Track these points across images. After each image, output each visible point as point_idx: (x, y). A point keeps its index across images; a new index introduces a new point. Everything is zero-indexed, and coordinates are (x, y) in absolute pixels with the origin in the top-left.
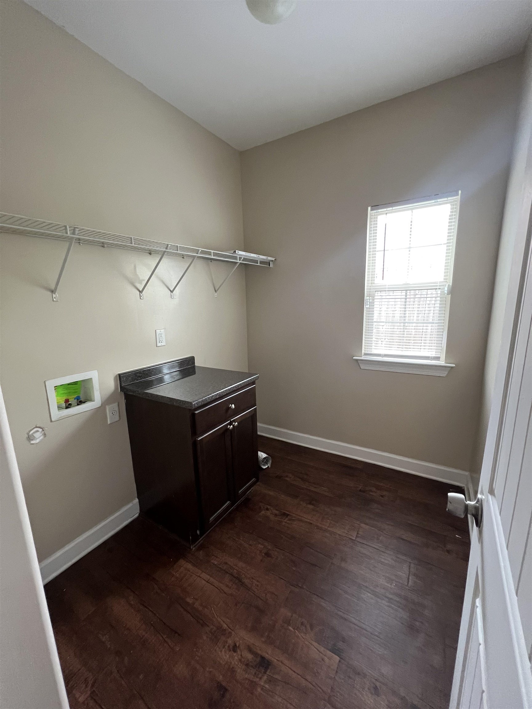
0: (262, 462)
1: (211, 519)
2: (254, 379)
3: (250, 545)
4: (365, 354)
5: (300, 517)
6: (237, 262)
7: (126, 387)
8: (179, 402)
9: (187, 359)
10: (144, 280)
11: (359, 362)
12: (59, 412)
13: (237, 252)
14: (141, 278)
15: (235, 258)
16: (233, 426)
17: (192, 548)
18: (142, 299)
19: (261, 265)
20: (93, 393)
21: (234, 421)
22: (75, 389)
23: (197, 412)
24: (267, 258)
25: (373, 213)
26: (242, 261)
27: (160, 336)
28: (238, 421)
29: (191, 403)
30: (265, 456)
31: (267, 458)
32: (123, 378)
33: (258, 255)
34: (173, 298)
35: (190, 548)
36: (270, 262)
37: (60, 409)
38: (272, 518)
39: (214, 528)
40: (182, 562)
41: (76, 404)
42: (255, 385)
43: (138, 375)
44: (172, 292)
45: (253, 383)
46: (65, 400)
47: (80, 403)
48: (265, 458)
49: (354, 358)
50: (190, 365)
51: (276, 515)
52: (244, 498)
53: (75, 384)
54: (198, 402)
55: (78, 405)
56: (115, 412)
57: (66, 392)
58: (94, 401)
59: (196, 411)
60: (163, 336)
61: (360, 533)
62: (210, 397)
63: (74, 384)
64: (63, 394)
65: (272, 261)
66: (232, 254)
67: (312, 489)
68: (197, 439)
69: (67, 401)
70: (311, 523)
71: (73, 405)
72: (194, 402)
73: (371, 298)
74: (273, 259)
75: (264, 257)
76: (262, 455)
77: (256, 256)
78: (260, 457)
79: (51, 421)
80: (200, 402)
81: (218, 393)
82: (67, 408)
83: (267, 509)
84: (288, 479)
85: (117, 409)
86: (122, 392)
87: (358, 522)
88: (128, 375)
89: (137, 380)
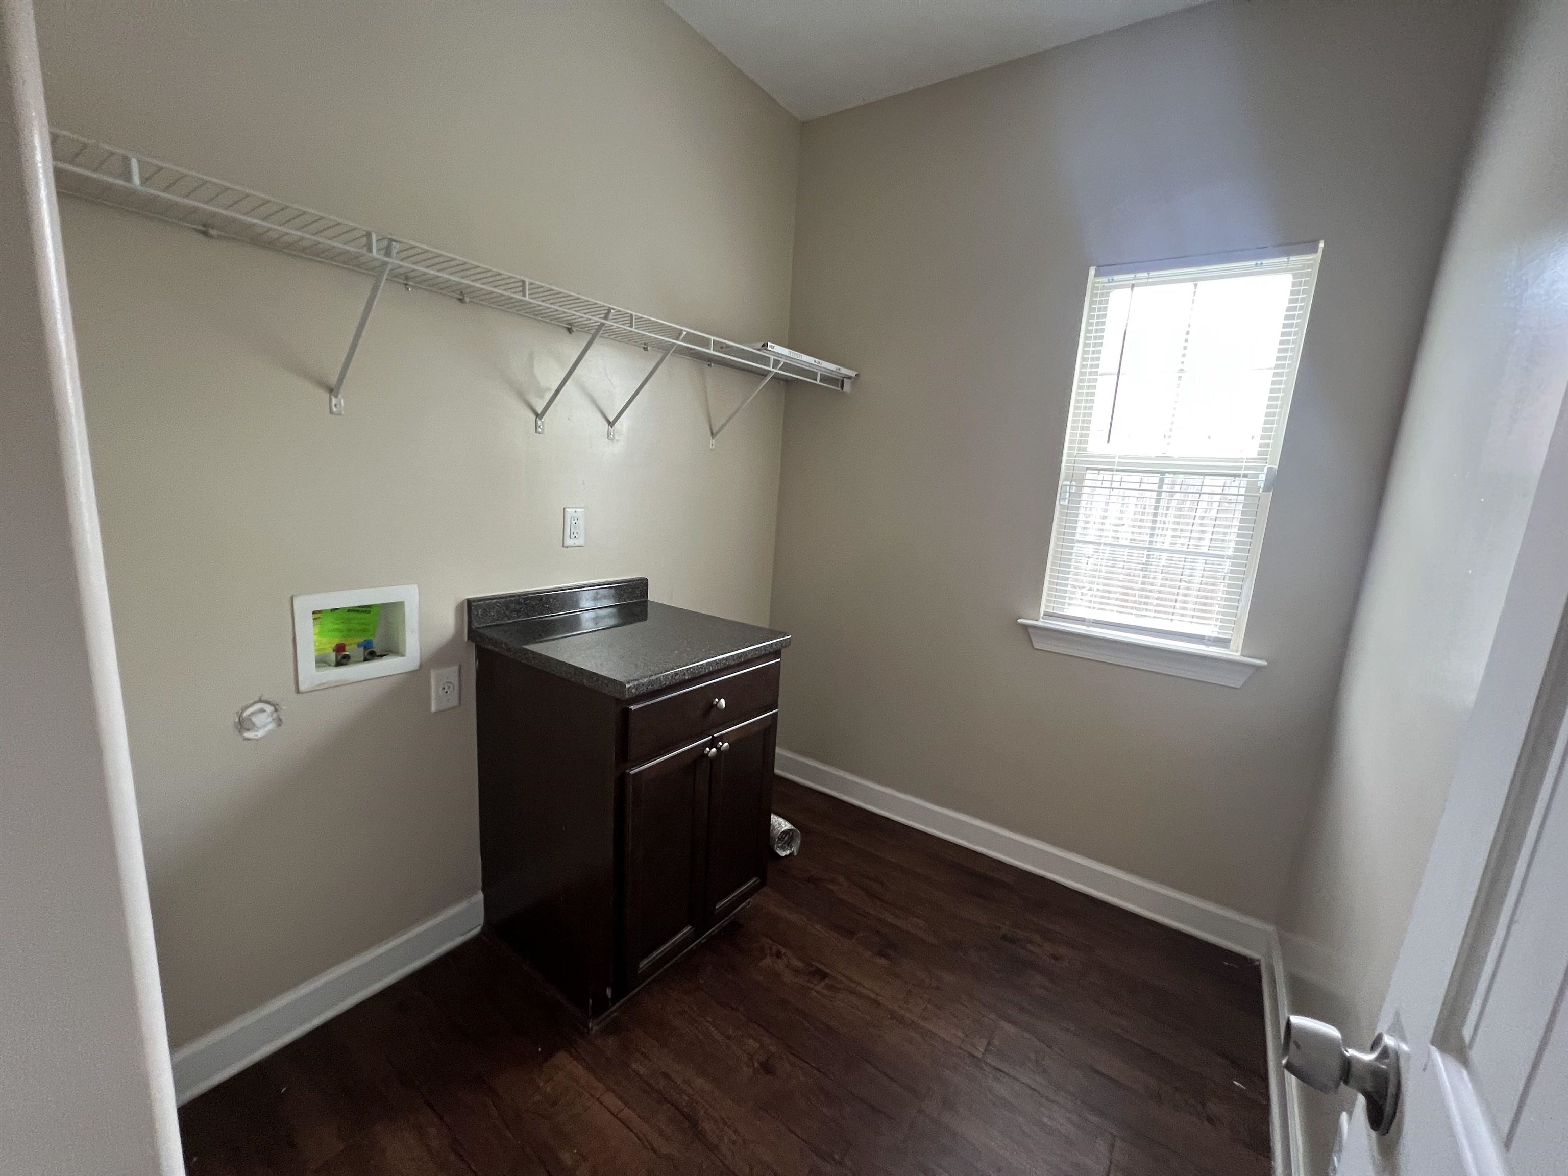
0: (779, 839)
1: (644, 964)
2: (779, 646)
3: (729, 1037)
4: (1048, 615)
5: (853, 985)
6: (770, 371)
7: (481, 631)
8: (595, 679)
9: (631, 583)
10: (549, 389)
11: (1030, 630)
12: (318, 671)
13: (771, 346)
14: (543, 384)
15: (765, 360)
16: (719, 749)
17: (590, 1026)
18: (539, 433)
19: (822, 384)
20: (404, 635)
21: (722, 738)
22: (363, 624)
23: (633, 708)
24: (839, 369)
25: (1099, 283)
26: (780, 369)
27: (573, 522)
28: (731, 740)
29: (622, 685)
30: (786, 828)
31: (791, 833)
32: (477, 610)
33: (817, 360)
34: (612, 440)
35: (587, 1027)
36: (845, 379)
37: (325, 664)
38: (788, 977)
39: (649, 984)
40: (562, 1058)
41: (362, 659)
42: (779, 660)
43: (513, 606)
44: (611, 424)
45: (777, 653)
46: (337, 645)
47: (371, 655)
48: (786, 832)
49: (1019, 620)
50: (636, 598)
51: (797, 972)
52: (727, 920)
53: (366, 612)
54: (638, 685)
55: (366, 660)
56: (449, 687)
57: (340, 626)
58: (403, 656)
59: (632, 704)
60: (581, 522)
61: (996, 1042)
62: (668, 675)
63: (363, 612)
64: (334, 630)
65: (850, 378)
66: (759, 350)
67: (890, 919)
68: (627, 771)
69: (340, 648)
70: (879, 1004)
71: (352, 660)
72: (629, 683)
73: (1074, 483)
74: (852, 373)
75: (832, 367)
76: (780, 824)
77: (813, 363)
78: (775, 829)
79: (298, 691)
80: (643, 685)
81: (690, 668)
82: (339, 664)
83: (779, 955)
84: (835, 888)
85: (455, 681)
86: (470, 641)
87: (993, 1016)
88: (488, 605)
89: (509, 619)
